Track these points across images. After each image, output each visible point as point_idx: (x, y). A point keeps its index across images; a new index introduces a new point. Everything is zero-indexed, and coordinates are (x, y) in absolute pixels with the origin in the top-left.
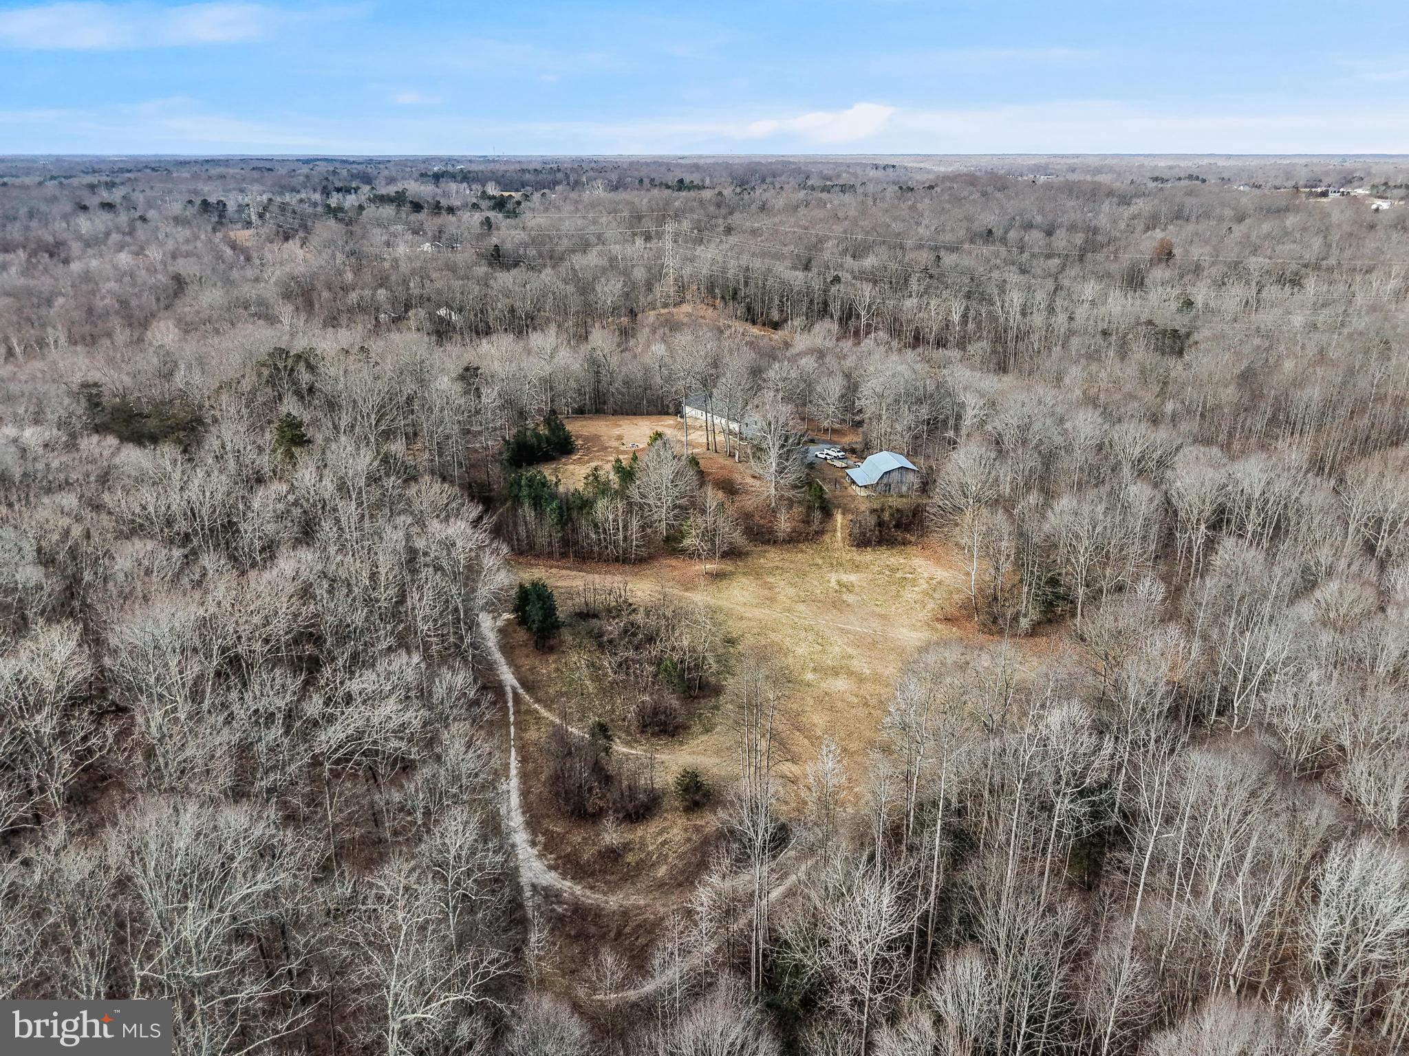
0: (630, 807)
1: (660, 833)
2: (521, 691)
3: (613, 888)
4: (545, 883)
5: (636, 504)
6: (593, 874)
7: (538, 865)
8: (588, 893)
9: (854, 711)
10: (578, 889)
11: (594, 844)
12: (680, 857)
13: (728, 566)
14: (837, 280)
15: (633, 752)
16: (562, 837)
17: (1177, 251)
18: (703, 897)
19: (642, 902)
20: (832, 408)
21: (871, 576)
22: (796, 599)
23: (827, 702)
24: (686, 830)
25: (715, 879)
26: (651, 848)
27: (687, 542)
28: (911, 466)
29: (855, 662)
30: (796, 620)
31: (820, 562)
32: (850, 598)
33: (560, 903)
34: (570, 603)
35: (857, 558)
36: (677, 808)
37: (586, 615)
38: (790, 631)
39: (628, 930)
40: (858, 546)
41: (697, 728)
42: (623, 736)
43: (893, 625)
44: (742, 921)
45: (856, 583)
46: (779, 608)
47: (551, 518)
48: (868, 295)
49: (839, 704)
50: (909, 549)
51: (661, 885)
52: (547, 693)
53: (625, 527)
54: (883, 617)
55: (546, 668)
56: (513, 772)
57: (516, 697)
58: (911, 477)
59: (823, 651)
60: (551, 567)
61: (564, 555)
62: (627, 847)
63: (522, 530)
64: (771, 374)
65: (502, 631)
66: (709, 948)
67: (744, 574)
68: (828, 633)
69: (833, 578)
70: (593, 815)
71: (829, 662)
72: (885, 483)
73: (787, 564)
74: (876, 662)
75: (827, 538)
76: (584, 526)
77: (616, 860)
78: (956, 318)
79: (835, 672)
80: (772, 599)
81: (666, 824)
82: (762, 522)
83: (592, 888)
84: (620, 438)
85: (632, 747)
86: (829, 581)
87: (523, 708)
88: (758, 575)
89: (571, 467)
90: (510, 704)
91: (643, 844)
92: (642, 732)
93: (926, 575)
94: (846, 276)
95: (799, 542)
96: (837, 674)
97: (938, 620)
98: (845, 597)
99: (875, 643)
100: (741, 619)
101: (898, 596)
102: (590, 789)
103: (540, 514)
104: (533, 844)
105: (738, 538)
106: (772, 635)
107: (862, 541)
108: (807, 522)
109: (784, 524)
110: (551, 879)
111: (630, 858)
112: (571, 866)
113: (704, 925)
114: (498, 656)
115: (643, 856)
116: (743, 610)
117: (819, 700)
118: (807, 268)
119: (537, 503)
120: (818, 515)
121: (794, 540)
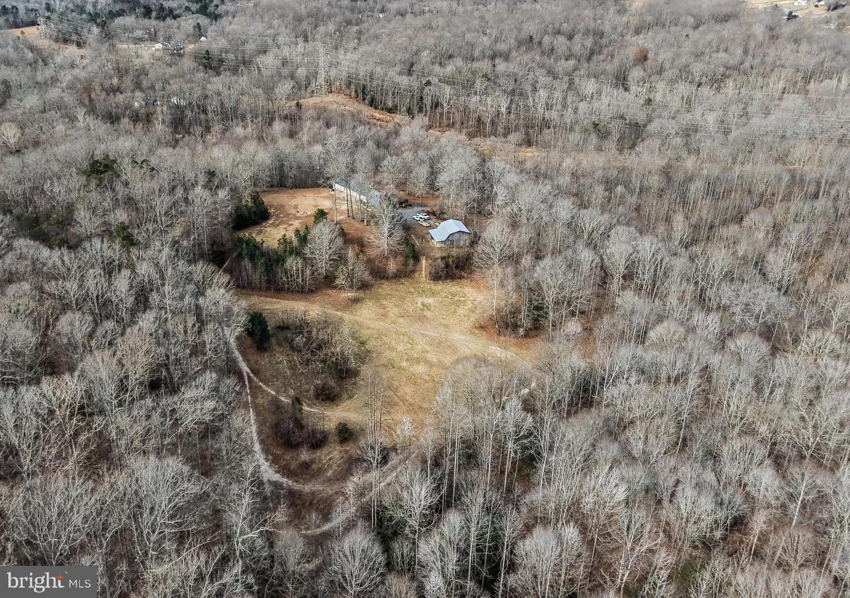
0: (313, 441)
1: (328, 454)
2: (252, 375)
3: (306, 481)
4: (274, 480)
5: (309, 259)
6: (296, 475)
7: (271, 471)
8: (295, 484)
9: (427, 385)
10: (290, 482)
11: (296, 460)
12: (338, 466)
13: (360, 294)
14: (429, 83)
15: (313, 410)
16: (280, 456)
17: (650, 55)
18: (350, 486)
19: (321, 488)
20: (422, 185)
21: (440, 299)
22: (398, 315)
23: (412, 379)
24: (341, 452)
25: (355, 479)
26: (324, 462)
27: (338, 282)
28: (466, 230)
29: (429, 355)
30: (398, 329)
31: (412, 290)
32: (428, 314)
33: (282, 489)
34: (274, 320)
35: (434, 288)
36: (336, 441)
37: (283, 327)
38: (394, 336)
39: (315, 501)
40: (434, 280)
41: (345, 396)
42: (307, 401)
43: (451, 332)
44: (368, 498)
45: (433, 304)
46: (388, 321)
47: (261, 269)
48: (448, 93)
49: (419, 381)
50: (464, 281)
51: (329, 480)
52: (265, 376)
53: (303, 274)
54: (446, 326)
55: (264, 361)
56: (252, 421)
57: (249, 377)
58: (465, 237)
59: (412, 348)
60: (261, 296)
61: (268, 289)
62: (312, 461)
63: (244, 273)
64: (385, 162)
65: (238, 338)
66: (353, 509)
67: (370, 299)
68: (415, 337)
69: (420, 300)
70: (295, 445)
71: (415, 355)
72: (450, 240)
73: (394, 293)
74: (440, 355)
75: (417, 275)
76: (280, 273)
77: (307, 468)
78: (503, 110)
79: (418, 361)
80: (385, 315)
81: (331, 449)
82: (380, 265)
83: (297, 482)
84: (296, 207)
85: (312, 408)
86: (417, 303)
87: (254, 385)
88: (378, 300)
89: (268, 229)
90: (247, 383)
91: (320, 460)
92: (317, 399)
93: (471, 298)
94: (434, 80)
95: (400, 277)
96: (419, 363)
97: (476, 327)
98: (425, 314)
99: (440, 342)
100: (368, 328)
101: (455, 312)
102: (294, 433)
103: (255, 266)
104: (267, 460)
105: (367, 276)
106: (384, 338)
107: (436, 277)
108: (405, 264)
109: (392, 266)
110: (277, 477)
111: (314, 466)
112: (285, 470)
113: (351, 501)
114: (237, 354)
115: (320, 465)
116: (369, 323)
117: (409, 378)
118: (410, 73)
119: (252, 258)
120: (411, 262)
121: (398, 276)
